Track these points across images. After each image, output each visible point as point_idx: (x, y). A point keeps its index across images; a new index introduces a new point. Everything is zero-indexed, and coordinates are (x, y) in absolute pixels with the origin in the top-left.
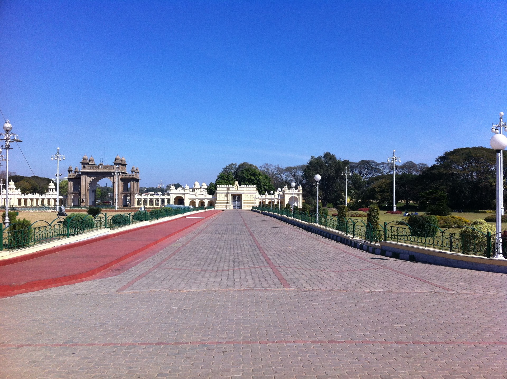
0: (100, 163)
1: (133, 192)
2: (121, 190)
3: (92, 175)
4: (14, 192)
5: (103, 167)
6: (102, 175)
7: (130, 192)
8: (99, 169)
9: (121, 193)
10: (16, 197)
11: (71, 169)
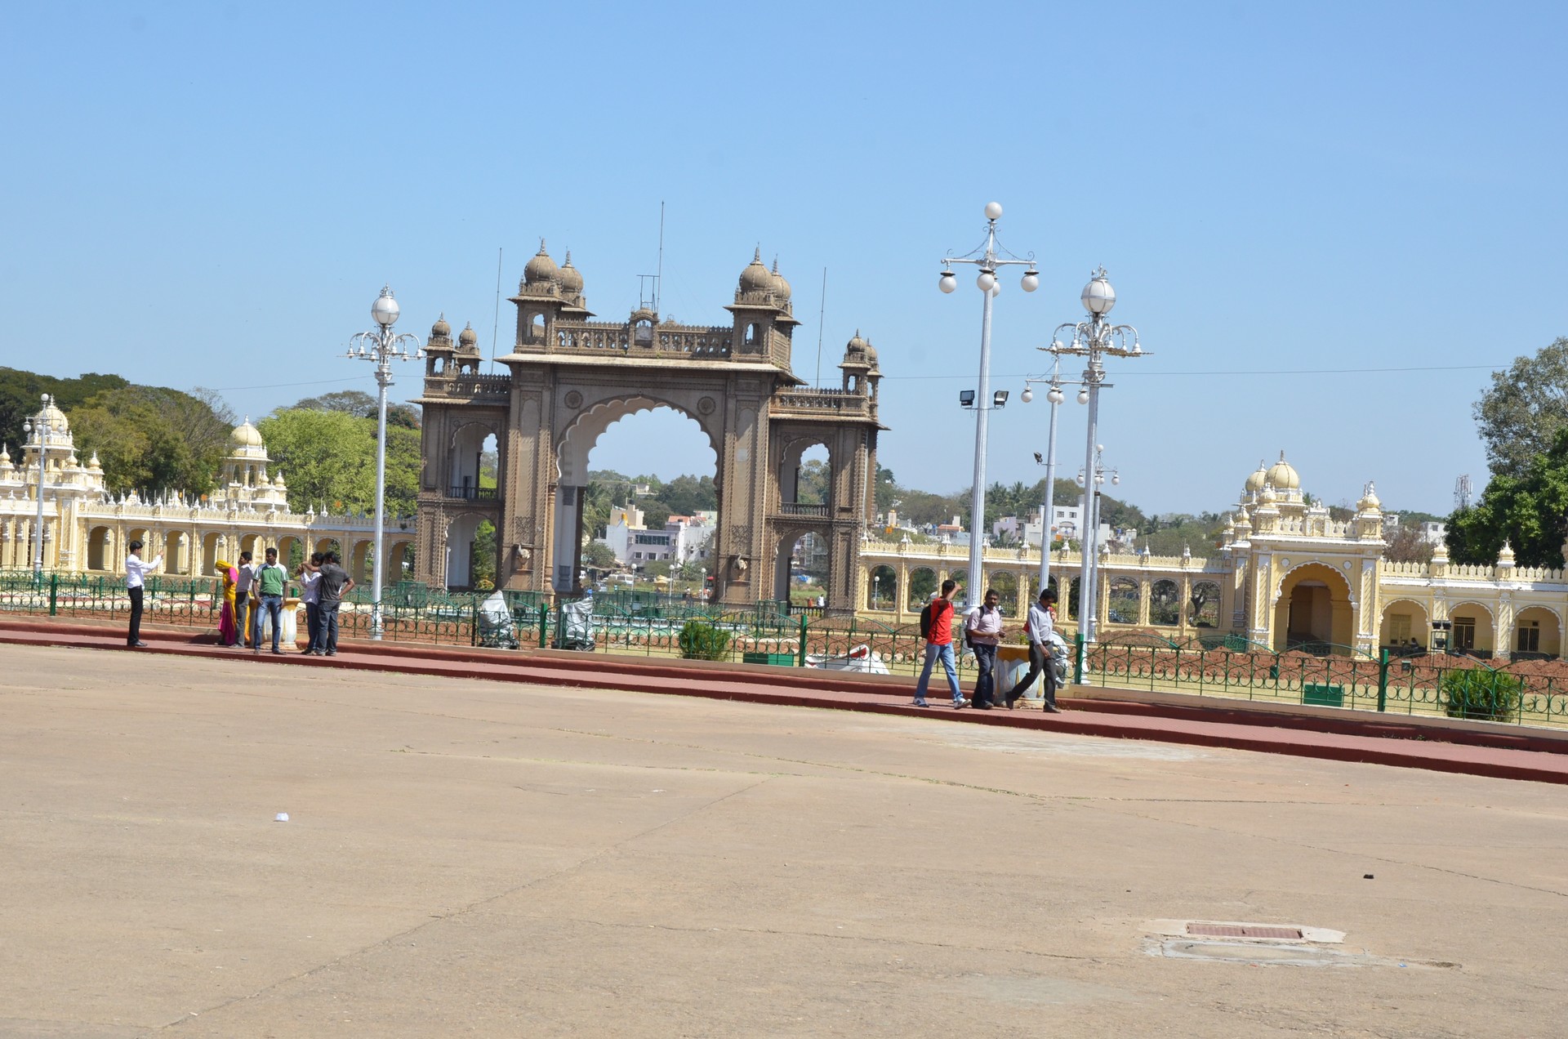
0: (637, 309)
1: (845, 516)
2: (770, 500)
3: (579, 388)
4: (68, 476)
5: (661, 334)
6: (646, 392)
7: (831, 515)
8: (633, 349)
9: (768, 521)
10: (80, 509)
11: (446, 342)
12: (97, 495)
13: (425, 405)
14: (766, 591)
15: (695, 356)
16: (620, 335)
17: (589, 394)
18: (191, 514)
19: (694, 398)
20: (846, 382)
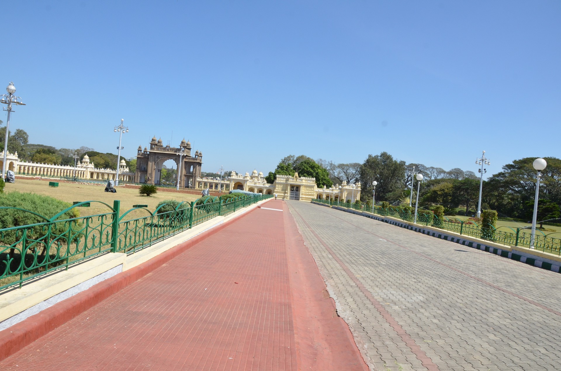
0: (167, 145)
2: (184, 172)
3: (159, 156)
4: (88, 165)
5: (170, 149)
6: (168, 157)
7: (193, 175)
8: (166, 150)
9: (184, 175)
10: (89, 170)
11: (140, 149)
12: (93, 168)
13: (137, 157)
14: (183, 185)
15: (174, 152)
16: (165, 149)
17: (160, 156)
18: (105, 171)
19: (174, 158)
20: (196, 156)
